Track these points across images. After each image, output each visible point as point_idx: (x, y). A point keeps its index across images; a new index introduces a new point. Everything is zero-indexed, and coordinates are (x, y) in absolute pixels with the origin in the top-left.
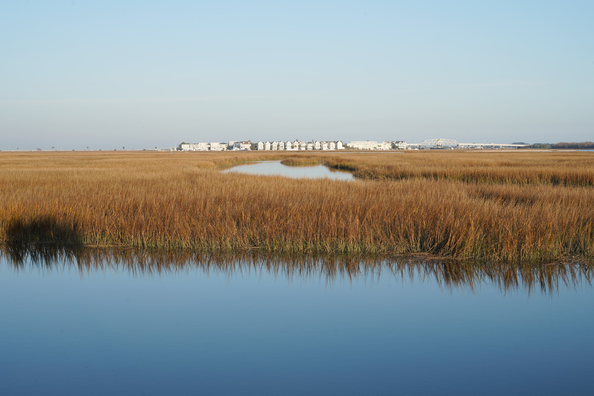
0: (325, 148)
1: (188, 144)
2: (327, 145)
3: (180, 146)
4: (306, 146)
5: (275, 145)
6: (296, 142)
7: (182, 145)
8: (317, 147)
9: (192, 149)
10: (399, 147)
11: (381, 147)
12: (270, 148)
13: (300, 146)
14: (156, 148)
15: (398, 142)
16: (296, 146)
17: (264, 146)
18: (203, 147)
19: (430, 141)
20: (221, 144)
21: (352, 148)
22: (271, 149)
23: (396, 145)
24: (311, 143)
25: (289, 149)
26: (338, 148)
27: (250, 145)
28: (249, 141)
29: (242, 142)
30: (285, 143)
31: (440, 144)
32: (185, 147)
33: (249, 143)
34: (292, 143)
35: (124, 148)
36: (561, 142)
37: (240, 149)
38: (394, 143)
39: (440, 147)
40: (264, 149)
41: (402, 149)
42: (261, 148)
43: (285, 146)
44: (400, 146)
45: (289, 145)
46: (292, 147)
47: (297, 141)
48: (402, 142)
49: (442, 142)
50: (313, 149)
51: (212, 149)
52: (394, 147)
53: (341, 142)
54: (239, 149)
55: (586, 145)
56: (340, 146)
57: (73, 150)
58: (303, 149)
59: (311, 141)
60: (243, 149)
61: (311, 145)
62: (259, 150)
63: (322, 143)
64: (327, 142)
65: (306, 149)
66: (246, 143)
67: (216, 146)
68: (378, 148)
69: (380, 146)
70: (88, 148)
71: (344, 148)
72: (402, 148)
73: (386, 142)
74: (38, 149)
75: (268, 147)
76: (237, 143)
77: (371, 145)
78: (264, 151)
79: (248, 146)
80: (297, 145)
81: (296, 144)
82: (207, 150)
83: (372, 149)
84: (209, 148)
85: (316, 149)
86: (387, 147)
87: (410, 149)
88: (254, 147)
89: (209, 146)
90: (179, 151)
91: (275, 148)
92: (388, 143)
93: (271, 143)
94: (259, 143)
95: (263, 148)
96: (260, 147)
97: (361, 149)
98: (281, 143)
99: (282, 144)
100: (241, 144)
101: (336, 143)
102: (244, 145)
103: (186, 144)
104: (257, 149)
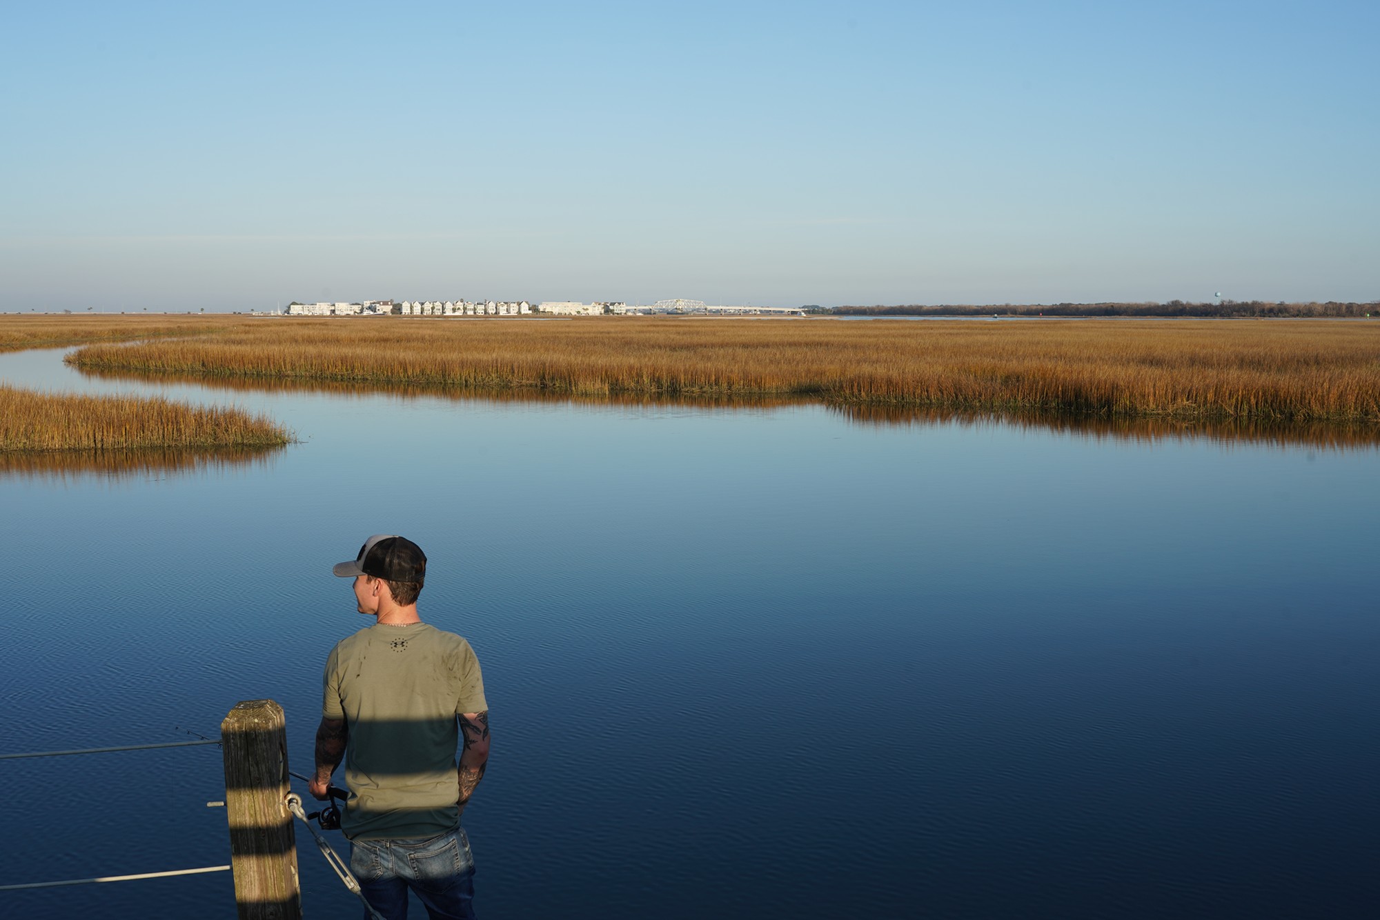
0: (503, 312)
1: (301, 304)
2: (505, 307)
3: (289, 308)
4: (475, 309)
5: (428, 306)
6: (459, 303)
7: (292, 306)
8: (491, 311)
9: (306, 313)
10: (615, 312)
11: (588, 311)
12: (420, 311)
13: (465, 309)
14: (252, 310)
15: (613, 304)
16: (459, 309)
17: (411, 308)
18: (323, 309)
19: (666, 302)
20: (353, 304)
21: (542, 312)
22: (422, 313)
23: (611, 307)
24: (482, 304)
25: (449, 313)
26: (523, 312)
27: (391, 307)
28: (392, 301)
29: (379, 303)
30: (443, 305)
31: (680, 307)
32: (295, 310)
33: (389, 303)
34: (453, 305)
35: (202, 310)
36: (845, 305)
37: (375, 312)
38: (608, 305)
39: (680, 312)
40: (411, 313)
41: (618, 314)
42: (407, 312)
43: (443, 308)
44: (616, 309)
45: (449, 306)
46: (454, 310)
47: (462, 302)
48: (620, 304)
49: (682, 305)
50: (486, 313)
51: (337, 312)
52: (607, 310)
53: (527, 302)
54: (372, 313)
55: (876, 310)
56: (525, 309)
57: (123, 313)
58: (470, 313)
59: (483, 301)
60: (381, 312)
61: (483, 307)
62: (403, 314)
63: (499, 305)
64: (505, 303)
65: (475, 313)
66: (385, 303)
67: (343, 308)
68: (582, 311)
69: (587, 309)
70: (145, 309)
71: (531, 312)
72: (619, 312)
73: (596, 303)
74: (66, 311)
75: (417, 310)
76: (374, 303)
77: (572, 308)
78: (411, 315)
79: (388, 309)
80: (462, 307)
81: (460, 305)
82: (328, 313)
83: (574, 313)
84: (333, 311)
85: (489, 314)
86: (596, 310)
87: (630, 314)
88: (397, 309)
89: (333, 308)
90: (286, 314)
91: (427, 312)
92: (599, 304)
93: (422, 304)
94: (403, 305)
95: (409, 311)
96: (406, 309)
97: (557, 313)
98: (436, 304)
99: (438, 305)
100: (378, 305)
101: (519, 304)
102: (382, 307)
103: (298, 304)
104: (401, 313)
